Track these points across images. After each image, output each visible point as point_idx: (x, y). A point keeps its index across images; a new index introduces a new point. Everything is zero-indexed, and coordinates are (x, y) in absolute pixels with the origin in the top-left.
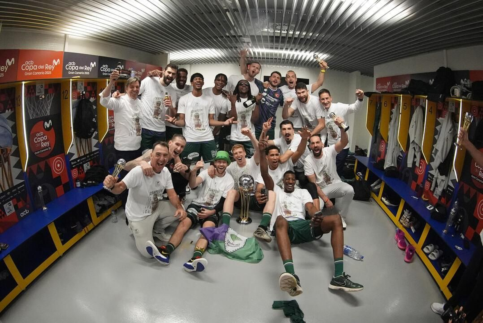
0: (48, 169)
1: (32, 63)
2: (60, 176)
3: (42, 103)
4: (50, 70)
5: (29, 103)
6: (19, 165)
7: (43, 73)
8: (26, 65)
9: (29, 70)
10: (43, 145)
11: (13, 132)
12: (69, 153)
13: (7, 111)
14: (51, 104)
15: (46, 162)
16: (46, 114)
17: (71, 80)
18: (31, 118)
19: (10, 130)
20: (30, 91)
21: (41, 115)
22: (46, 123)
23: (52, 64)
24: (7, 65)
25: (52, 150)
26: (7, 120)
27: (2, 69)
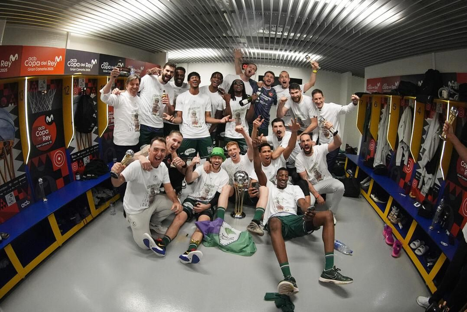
0: (49, 162)
1: (35, 59)
2: (60, 169)
3: (44, 99)
4: (52, 67)
5: (32, 98)
6: (21, 157)
7: (45, 69)
8: (29, 61)
9: (32, 65)
10: (45, 138)
11: (15, 126)
12: (69, 146)
13: (10, 105)
14: (52, 99)
15: (47, 155)
16: (48, 109)
17: (73, 76)
18: (33, 112)
19: (13, 123)
20: (33, 87)
21: (43, 110)
22: (48, 117)
23: (54, 61)
24: (10, 61)
25: (53, 143)
26: (10, 114)
27: (6, 65)
